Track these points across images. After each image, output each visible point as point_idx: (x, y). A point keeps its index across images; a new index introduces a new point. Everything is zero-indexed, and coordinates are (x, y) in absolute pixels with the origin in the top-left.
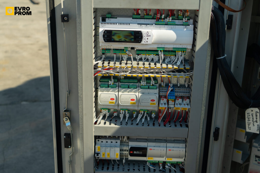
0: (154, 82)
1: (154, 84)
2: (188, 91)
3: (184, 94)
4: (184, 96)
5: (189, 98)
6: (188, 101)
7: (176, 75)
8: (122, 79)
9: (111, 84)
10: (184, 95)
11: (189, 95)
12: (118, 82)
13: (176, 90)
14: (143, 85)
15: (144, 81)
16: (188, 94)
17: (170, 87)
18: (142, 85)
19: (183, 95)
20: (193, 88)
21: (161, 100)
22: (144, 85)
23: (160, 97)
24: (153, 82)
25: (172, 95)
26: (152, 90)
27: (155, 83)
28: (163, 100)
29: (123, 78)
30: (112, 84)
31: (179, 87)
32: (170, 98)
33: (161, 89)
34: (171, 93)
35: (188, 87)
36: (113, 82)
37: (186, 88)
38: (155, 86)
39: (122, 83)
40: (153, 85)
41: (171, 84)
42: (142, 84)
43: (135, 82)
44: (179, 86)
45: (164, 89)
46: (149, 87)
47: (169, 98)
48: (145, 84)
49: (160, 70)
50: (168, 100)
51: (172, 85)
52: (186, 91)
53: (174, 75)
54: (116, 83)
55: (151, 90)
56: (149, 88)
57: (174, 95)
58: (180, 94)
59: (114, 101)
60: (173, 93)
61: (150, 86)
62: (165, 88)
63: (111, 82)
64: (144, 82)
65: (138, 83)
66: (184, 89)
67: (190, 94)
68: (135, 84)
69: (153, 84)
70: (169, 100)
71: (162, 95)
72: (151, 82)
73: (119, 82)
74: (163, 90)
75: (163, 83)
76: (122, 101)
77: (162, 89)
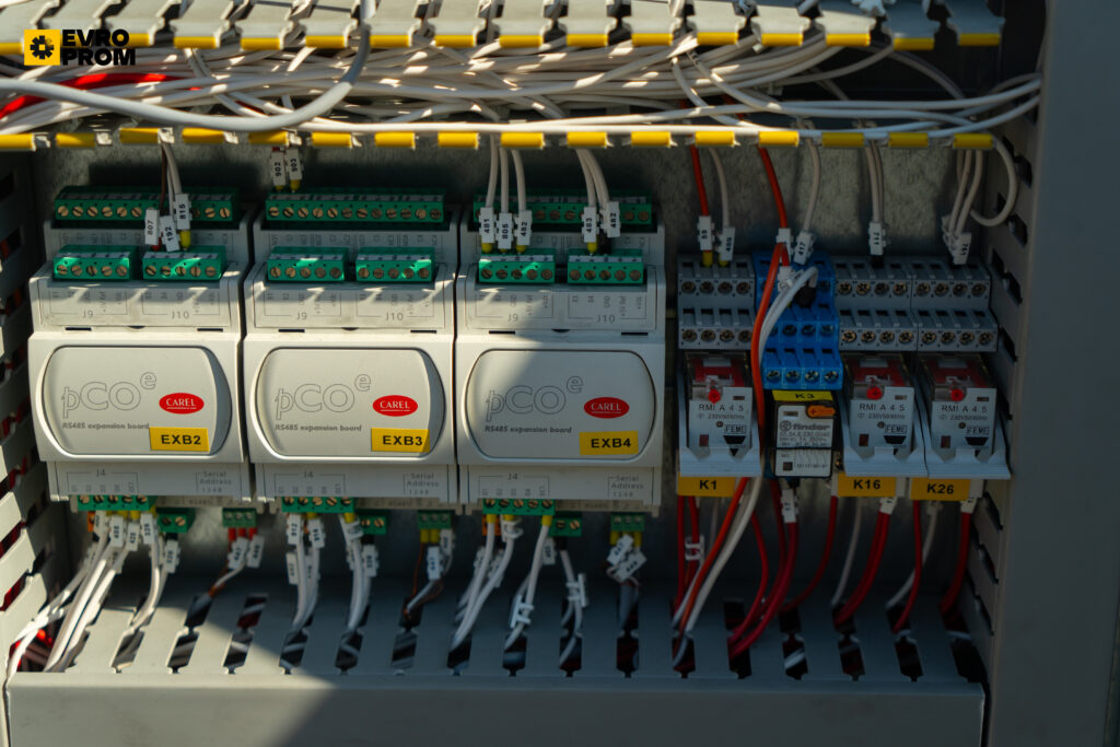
0: (611, 208)
1: (613, 232)
2: (981, 303)
3: (938, 329)
4: (933, 359)
5: (987, 370)
6: (978, 402)
7: (846, 123)
8: (287, 189)
9: (161, 247)
10: (936, 346)
11: (985, 339)
12: (243, 226)
13: (845, 289)
14: (505, 244)
15: (513, 210)
16: (975, 329)
17: (788, 261)
18: (494, 249)
19: (928, 338)
20: (1033, 263)
21: (694, 404)
22: (513, 250)
23: (683, 372)
24: (601, 213)
25: (809, 351)
26: (599, 295)
27: (626, 228)
28: (715, 396)
29: (294, 186)
30: (172, 245)
31: (878, 263)
32: (792, 378)
33: (689, 288)
34: (799, 325)
35: (971, 265)
36: (185, 224)
37: (955, 268)
38: (627, 253)
39: (282, 237)
40: (605, 245)
41: (795, 234)
42: (487, 238)
43: (423, 214)
44: (877, 249)
45: (725, 288)
46: (561, 265)
47: (775, 378)
48: (524, 241)
49: (677, 73)
50: (768, 394)
51: (805, 238)
52: (949, 302)
53: (821, 123)
54: (218, 235)
55: (583, 295)
56: (561, 276)
57: (827, 351)
58: (896, 329)
59: (204, 422)
60: (818, 325)
61: (572, 258)
62: (735, 280)
63: (167, 221)
64: (506, 218)
65: (453, 227)
66: (931, 282)
67: (1002, 333)
68: (413, 238)
69: (602, 235)
70: (778, 395)
71: (699, 344)
72: (589, 213)
73: (257, 227)
74: (717, 300)
75: (718, 228)
76: (286, 419)
77: (707, 288)
